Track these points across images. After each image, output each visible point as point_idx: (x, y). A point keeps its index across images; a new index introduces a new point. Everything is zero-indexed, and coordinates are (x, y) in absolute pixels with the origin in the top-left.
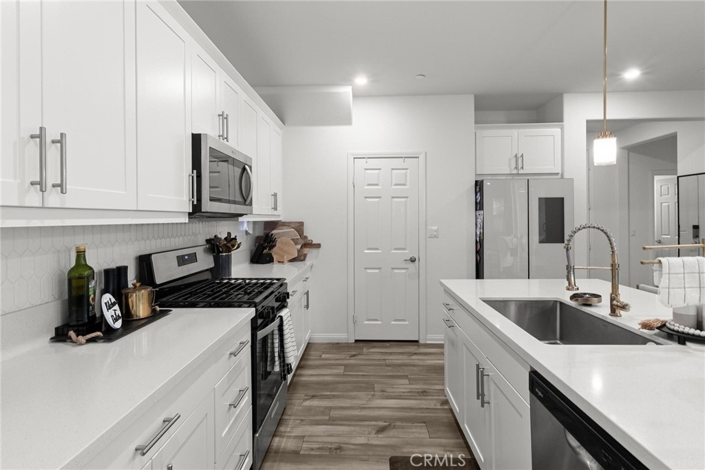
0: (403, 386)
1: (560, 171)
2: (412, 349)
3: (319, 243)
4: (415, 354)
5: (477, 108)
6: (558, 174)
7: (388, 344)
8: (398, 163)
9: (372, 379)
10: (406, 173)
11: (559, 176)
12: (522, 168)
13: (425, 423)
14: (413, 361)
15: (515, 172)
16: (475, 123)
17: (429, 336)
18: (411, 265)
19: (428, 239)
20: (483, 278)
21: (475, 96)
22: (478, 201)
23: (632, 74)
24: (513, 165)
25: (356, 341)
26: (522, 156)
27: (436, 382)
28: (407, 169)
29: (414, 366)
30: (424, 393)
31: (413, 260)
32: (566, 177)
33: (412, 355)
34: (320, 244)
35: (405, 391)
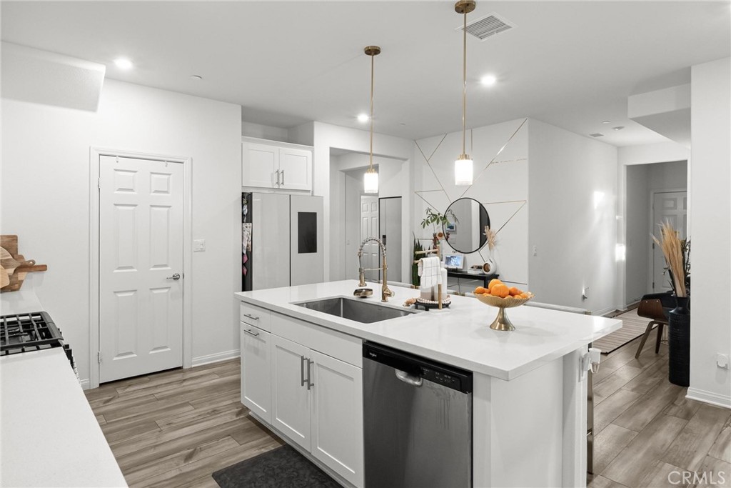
0: (189, 412)
1: (310, 189)
2: (178, 376)
3: (44, 264)
4: (185, 380)
5: (244, 119)
6: (309, 191)
7: (146, 378)
8: (160, 167)
9: (148, 417)
10: (168, 179)
11: (310, 194)
12: (283, 183)
13: (229, 435)
14: (186, 388)
15: (276, 186)
16: (242, 135)
17: (195, 359)
18: (174, 283)
19: (193, 253)
20: (251, 290)
21: (242, 107)
22: (245, 213)
23: (363, 118)
24: (276, 181)
25: (101, 385)
26: (283, 172)
27: (222, 399)
28: (170, 175)
29: (190, 391)
30: (214, 412)
31: (176, 278)
32: (315, 194)
33: (182, 382)
34: (46, 266)
35: (194, 416)
